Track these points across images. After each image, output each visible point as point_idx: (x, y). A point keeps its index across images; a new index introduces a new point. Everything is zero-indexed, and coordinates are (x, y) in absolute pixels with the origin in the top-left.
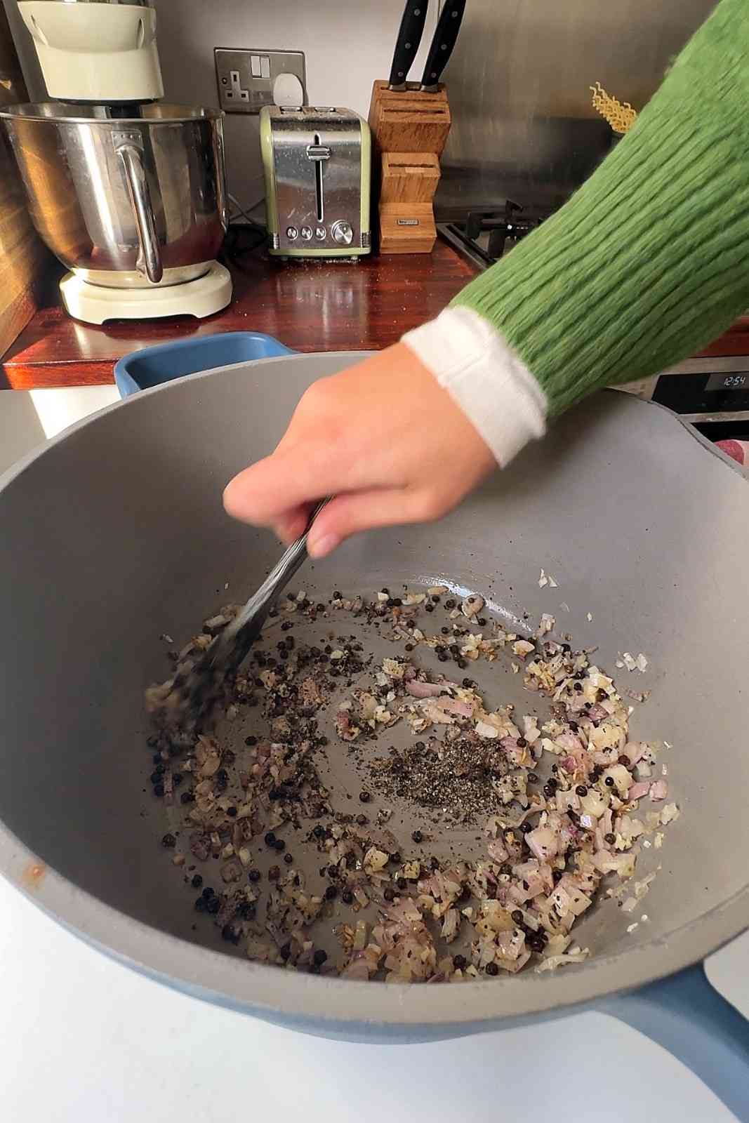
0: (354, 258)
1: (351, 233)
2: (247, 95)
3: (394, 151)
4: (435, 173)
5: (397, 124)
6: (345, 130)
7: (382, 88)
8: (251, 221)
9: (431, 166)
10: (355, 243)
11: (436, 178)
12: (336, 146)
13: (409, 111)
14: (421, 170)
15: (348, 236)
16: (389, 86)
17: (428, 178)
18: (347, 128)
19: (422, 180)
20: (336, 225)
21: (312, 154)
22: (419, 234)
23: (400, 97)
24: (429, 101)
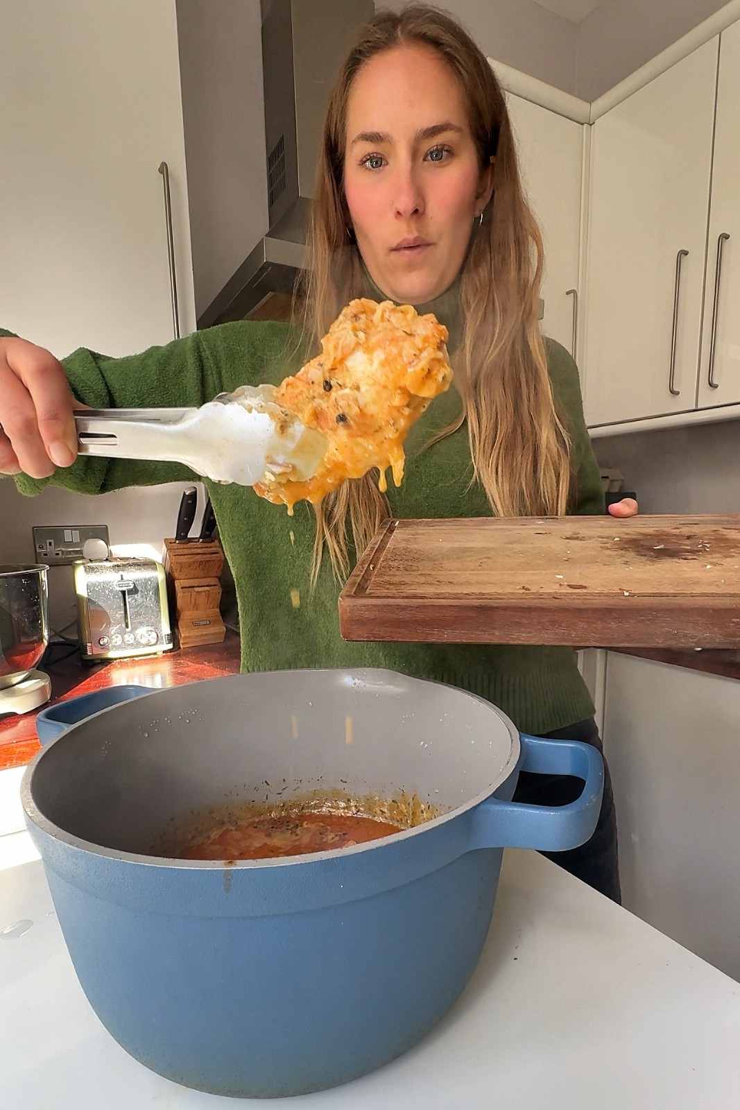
0: (160, 653)
1: (154, 635)
3: (183, 580)
4: (217, 590)
5: (184, 562)
7: (171, 543)
8: (63, 638)
9: (215, 585)
10: (159, 643)
11: (218, 593)
12: (139, 580)
13: (192, 554)
14: (206, 588)
15: (152, 638)
16: (177, 541)
17: (213, 593)
18: (146, 568)
19: (209, 594)
21: (118, 586)
22: (212, 630)
23: (186, 547)
24: (207, 547)
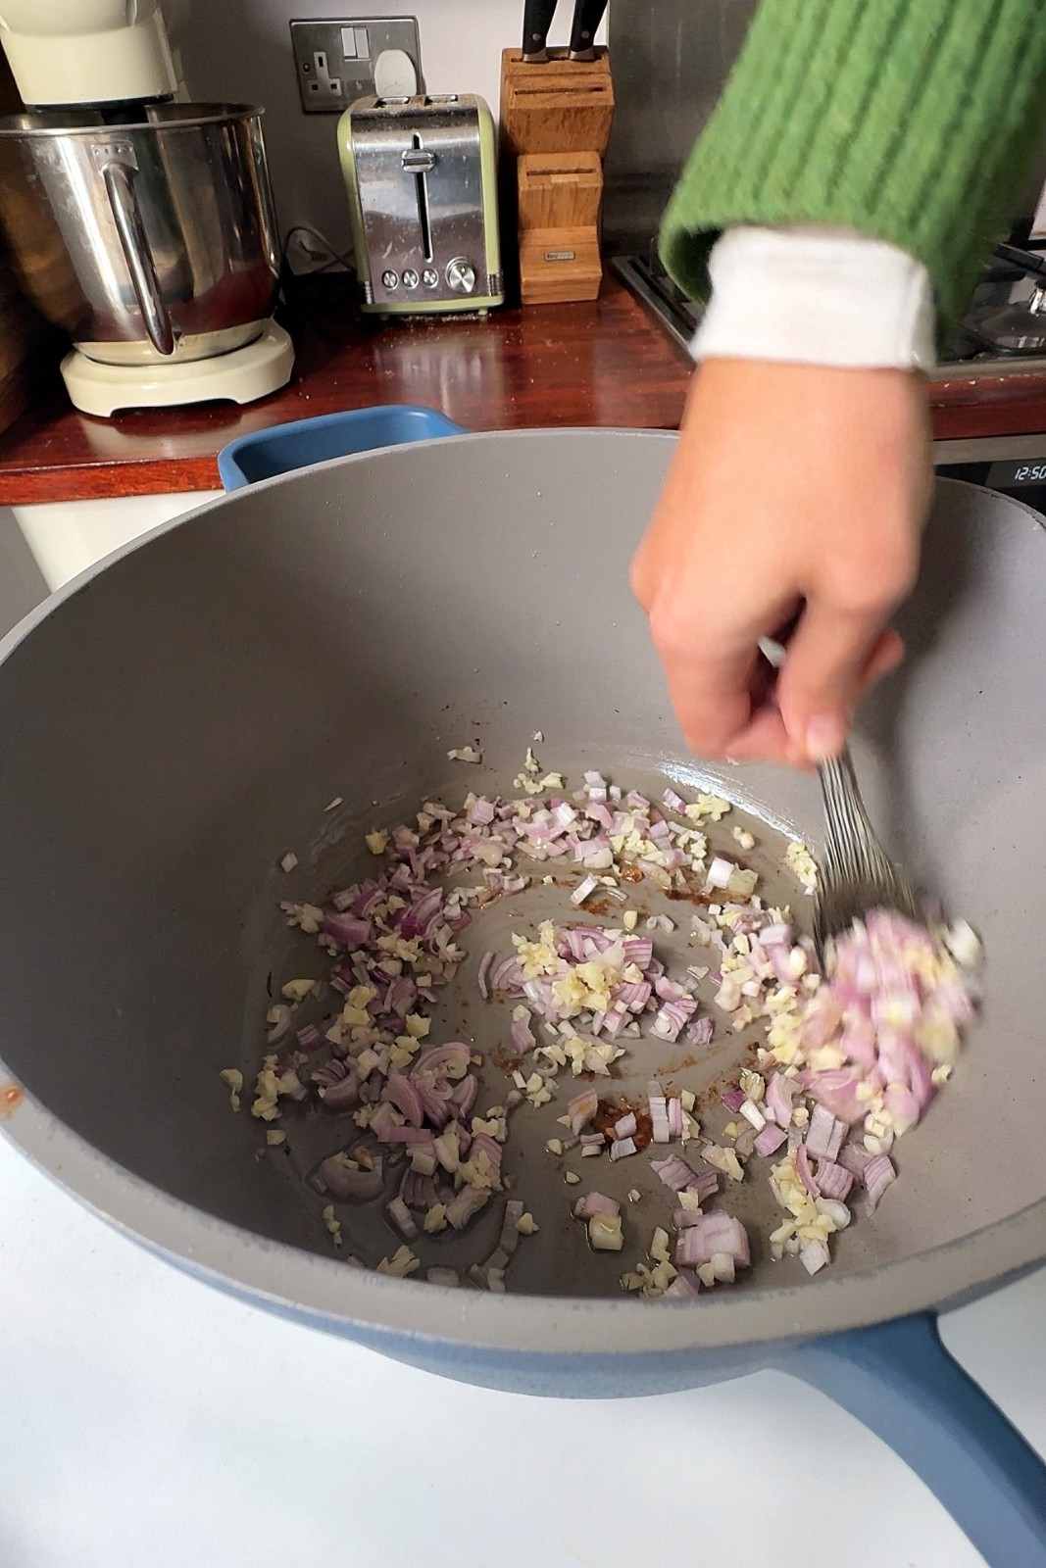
0: (483, 313)
1: (471, 275)
2: (338, 86)
3: (535, 153)
4: (595, 181)
5: (536, 111)
6: (457, 125)
7: (513, 60)
9: (590, 171)
10: (479, 290)
11: (596, 189)
12: (446, 150)
13: (552, 91)
14: (574, 178)
15: (468, 281)
16: (523, 57)
17: (585, 189)
18: (459, 123)
19: (576, 192)
20: (452, 265)
21: (408, 162)
22: (577, 272)
23: (540, 72)
24: (582, 74)
